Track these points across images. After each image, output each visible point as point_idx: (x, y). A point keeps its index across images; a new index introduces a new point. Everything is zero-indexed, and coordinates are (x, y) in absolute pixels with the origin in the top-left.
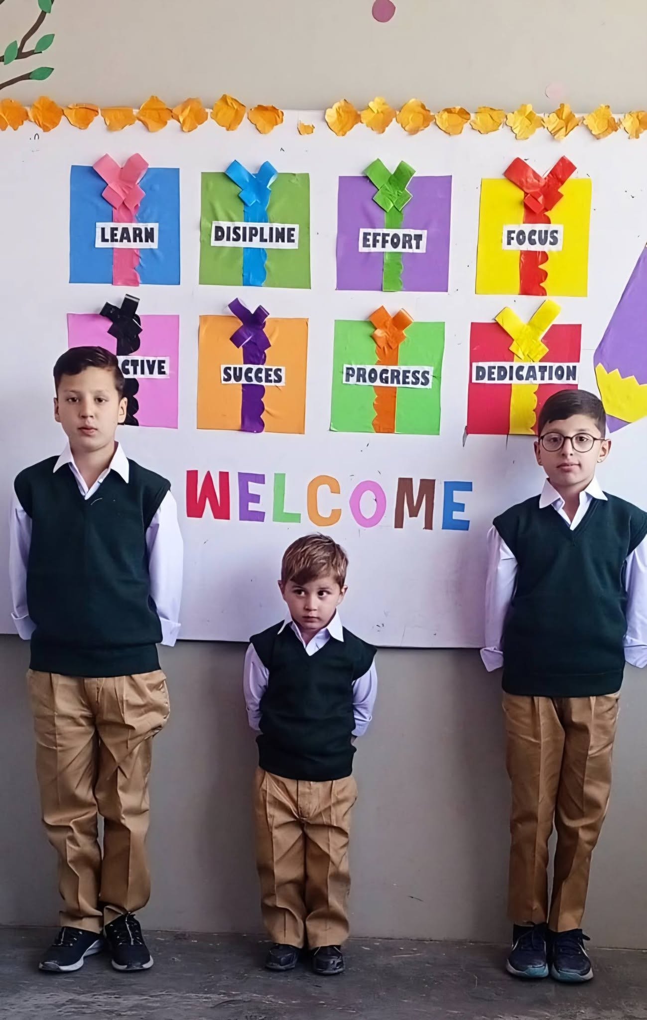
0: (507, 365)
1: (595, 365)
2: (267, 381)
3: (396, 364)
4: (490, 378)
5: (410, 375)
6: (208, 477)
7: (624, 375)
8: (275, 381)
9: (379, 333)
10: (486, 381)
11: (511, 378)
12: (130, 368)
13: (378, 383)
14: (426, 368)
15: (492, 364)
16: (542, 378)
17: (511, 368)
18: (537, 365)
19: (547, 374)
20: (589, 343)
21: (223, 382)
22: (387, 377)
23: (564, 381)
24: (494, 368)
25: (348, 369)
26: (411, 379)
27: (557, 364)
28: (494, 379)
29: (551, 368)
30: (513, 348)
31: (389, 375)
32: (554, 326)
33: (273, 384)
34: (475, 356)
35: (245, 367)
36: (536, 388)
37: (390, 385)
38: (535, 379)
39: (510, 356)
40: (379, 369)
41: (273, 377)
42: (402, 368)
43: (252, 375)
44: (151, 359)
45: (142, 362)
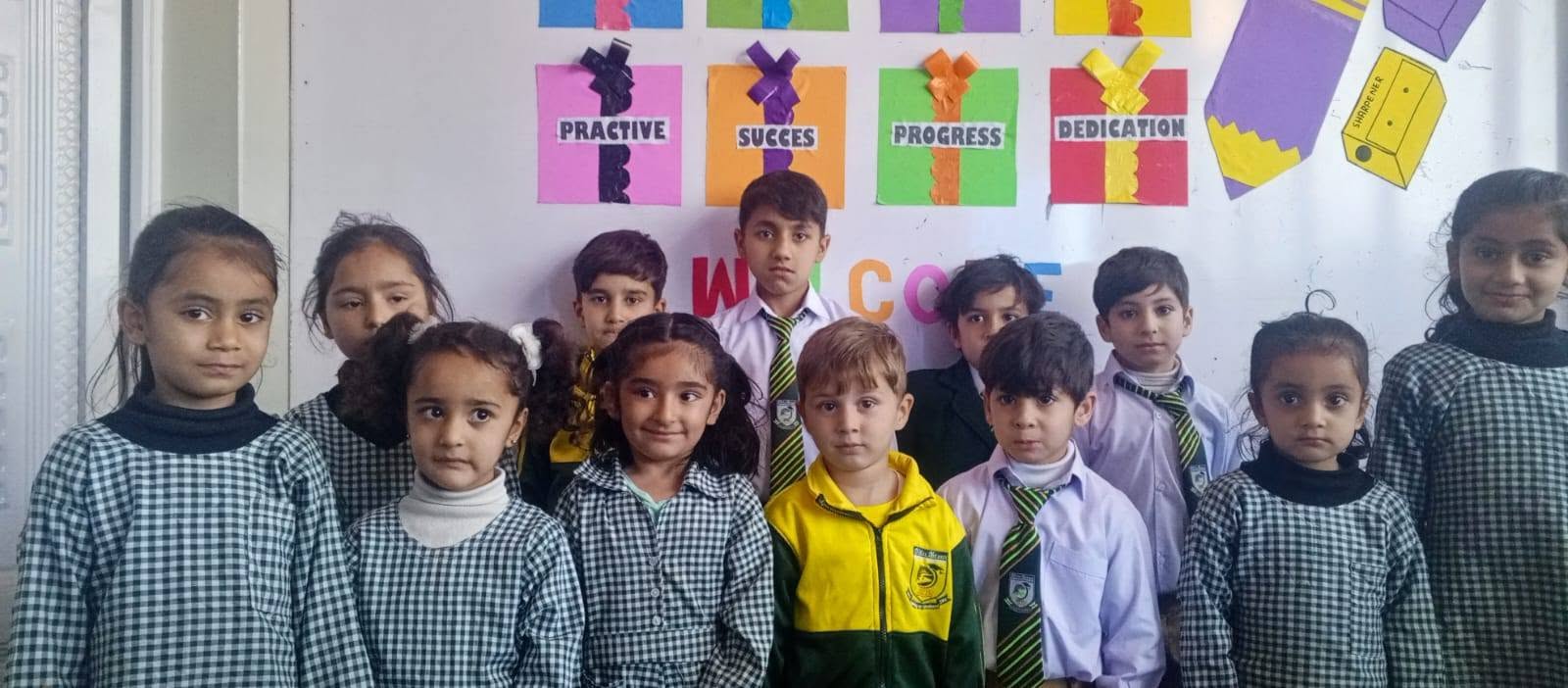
0: (1098, 119)
1: (1207, 118)
2: (795, 144)
3: (958, 120)
4: (1077, 135)
5: (976, 134)
6: (721, 267)
7: (1242, 130)
8: (805, 145)
9: (936, 82)
10: (1072, 138)
11: (1104, 135)
12: (619, 131)
13: (936, 143)
14: (997, 125)
15: (1079, 118)
16: (1143, 134)
17: (1103, 122)
18: (1135, 118)
19: (1148, 129)
20: (1198, 91)
21: (739, 147)
22: (947, 137)
23: (1170, 137)
24: (1082, 122)
25: (897, 127)
26: (977, 138)
27: (1160, 118)
28: (1082, 136)
29: (1152, 121)
30: (1105, 98)
31: (950, 134)
32: (1153, 72)
33: (803, 148)
34: (1057, 109)
35: (767, 128)
36: (1135, 147)
37: (951, 146)
38: (1134, 135)
39: (1102, 108)
40: (937, 126)
41: (803, 140)
42: (966, 125)
43: (776, 137)
44: (646, 120)
45: (635, 124)
